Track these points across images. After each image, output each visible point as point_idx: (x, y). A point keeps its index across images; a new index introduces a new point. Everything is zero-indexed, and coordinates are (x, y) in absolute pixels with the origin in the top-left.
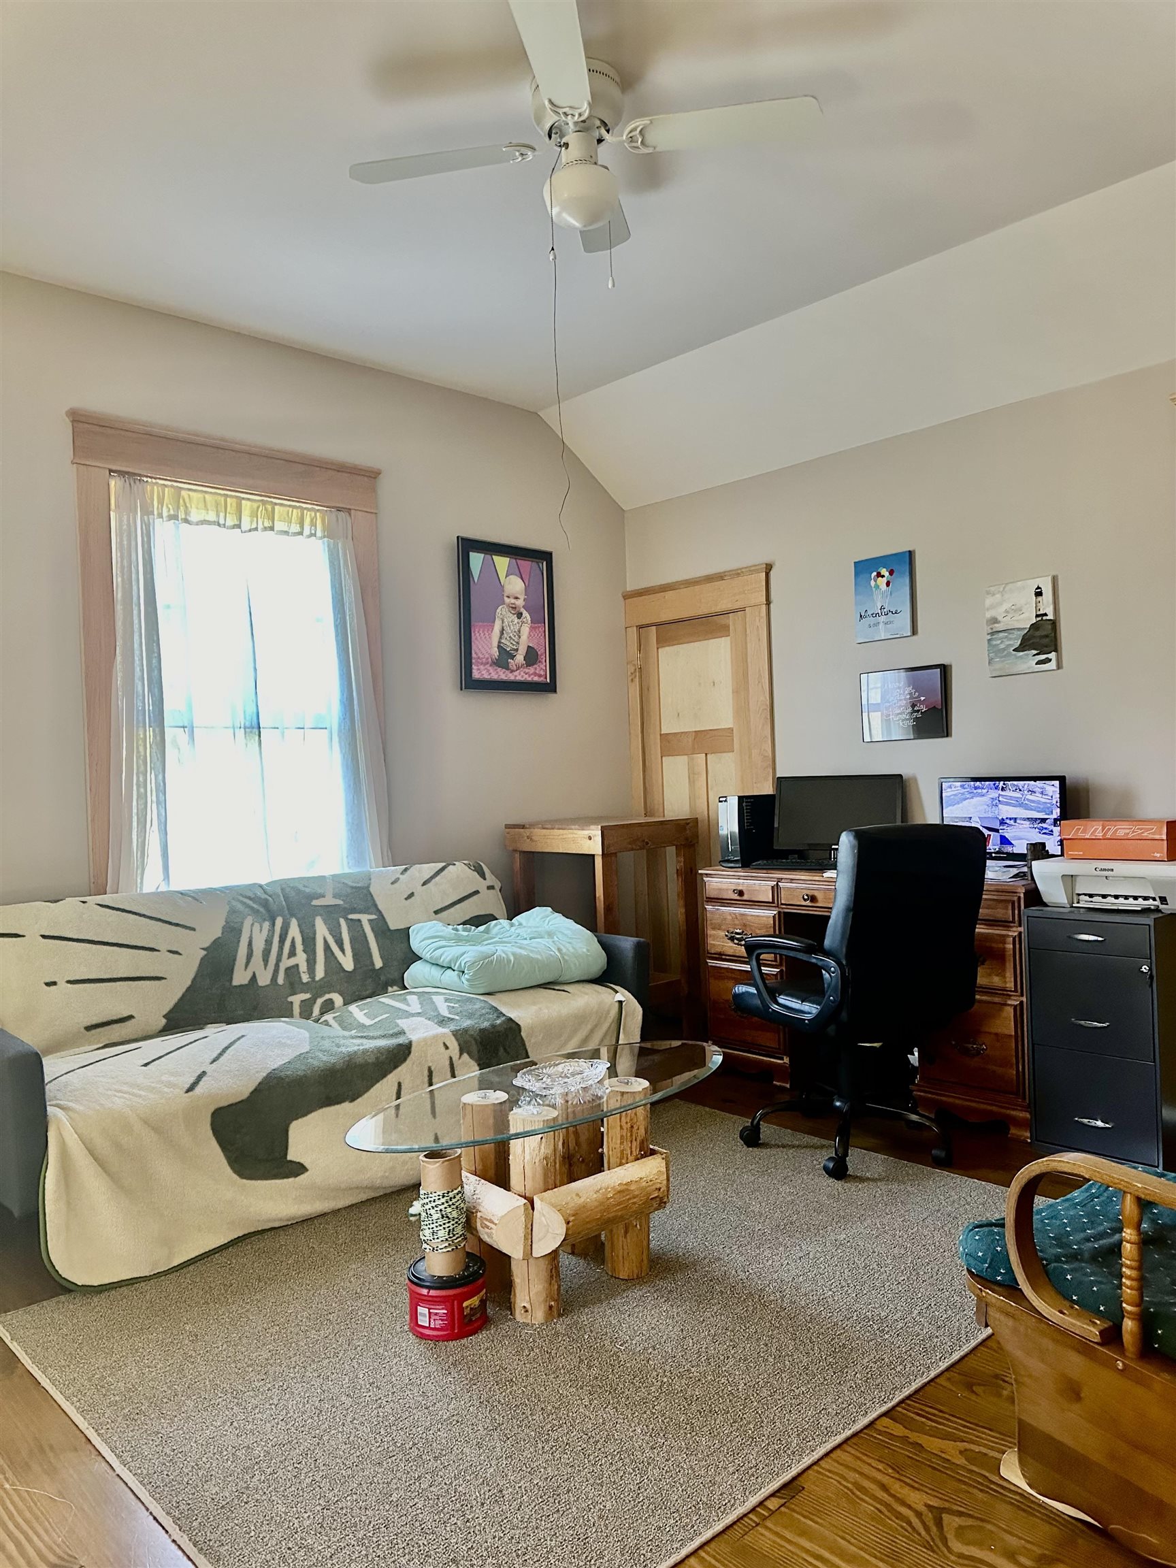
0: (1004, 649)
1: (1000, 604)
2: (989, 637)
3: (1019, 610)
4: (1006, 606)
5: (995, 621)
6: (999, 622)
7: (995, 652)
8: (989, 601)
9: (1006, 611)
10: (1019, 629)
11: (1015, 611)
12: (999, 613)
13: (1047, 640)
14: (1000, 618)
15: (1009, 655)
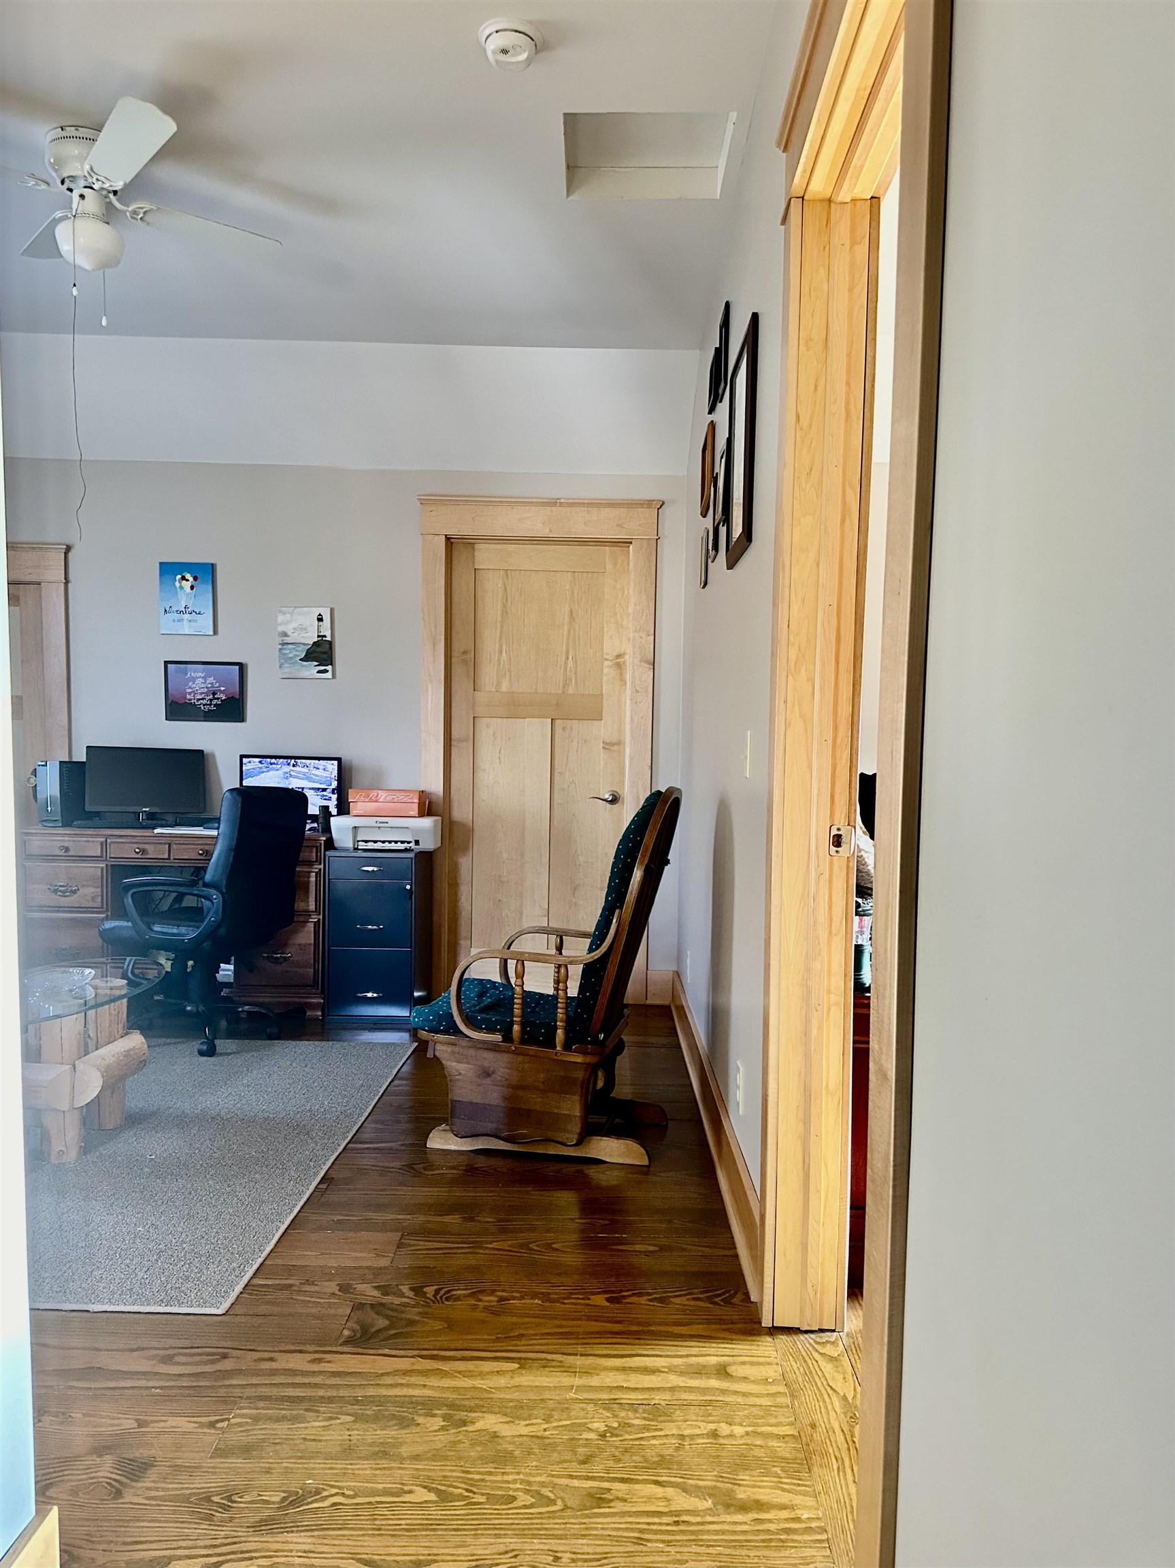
0: (292, 658)
1: (288, 622)
2: (280, 647)
3: (305, 630)
4: (294, 625)
5: (285, 635)
6: (288, 636)
7: (285, 659)
8: (280, 618)
9: (294, 629)
10: (304, 644)
11: (302, 629)
12: (289, 629)
13: (325, 656)
14: (289, 633)
15: (295, 663)
